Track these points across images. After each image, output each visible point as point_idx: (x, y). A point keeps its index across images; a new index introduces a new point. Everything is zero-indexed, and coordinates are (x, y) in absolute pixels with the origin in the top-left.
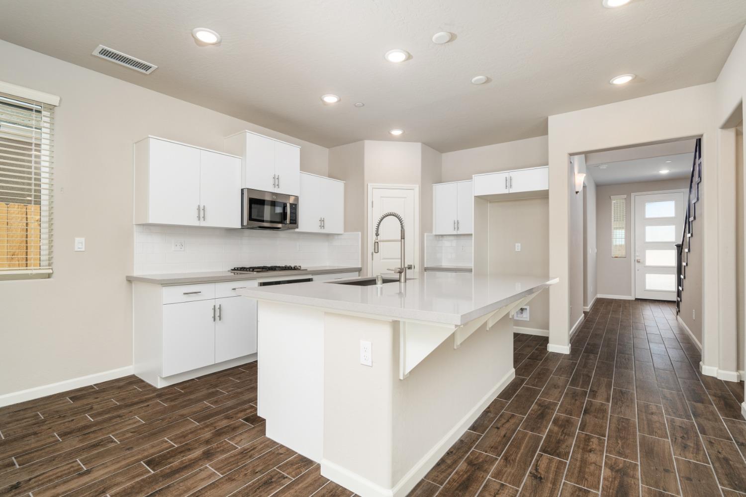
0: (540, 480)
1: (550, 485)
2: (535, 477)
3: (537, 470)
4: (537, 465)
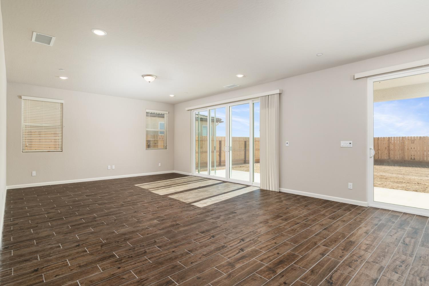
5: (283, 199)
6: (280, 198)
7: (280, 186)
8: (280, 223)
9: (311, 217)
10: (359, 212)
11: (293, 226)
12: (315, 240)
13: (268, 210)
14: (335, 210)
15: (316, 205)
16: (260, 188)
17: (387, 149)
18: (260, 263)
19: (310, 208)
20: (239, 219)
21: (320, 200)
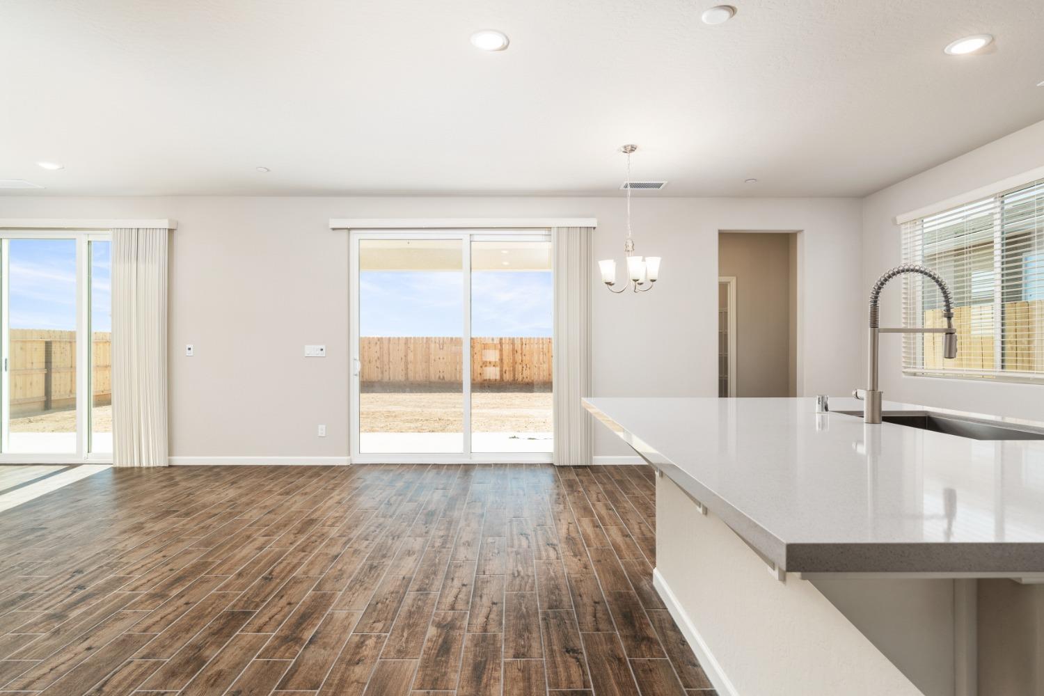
0: (567, 649)
1: (555, 648)
2: (574, 651)
3: (578, 660)
4: (581, 667)
5: (178, 479)
6: (172, 478)
7: (170, 453)
8: (174, 523)
9: (244, 500)
10: (334, 475)
11: (203, 521)
12: (248, 533)
13: (140, 506)
14: (291, 480)
15: (256, 477)
16: (112, 466)
17: (403, 360)
18: (130, 594)
19: (243, 485)
20: (59, 538)
21: (265, 467)
